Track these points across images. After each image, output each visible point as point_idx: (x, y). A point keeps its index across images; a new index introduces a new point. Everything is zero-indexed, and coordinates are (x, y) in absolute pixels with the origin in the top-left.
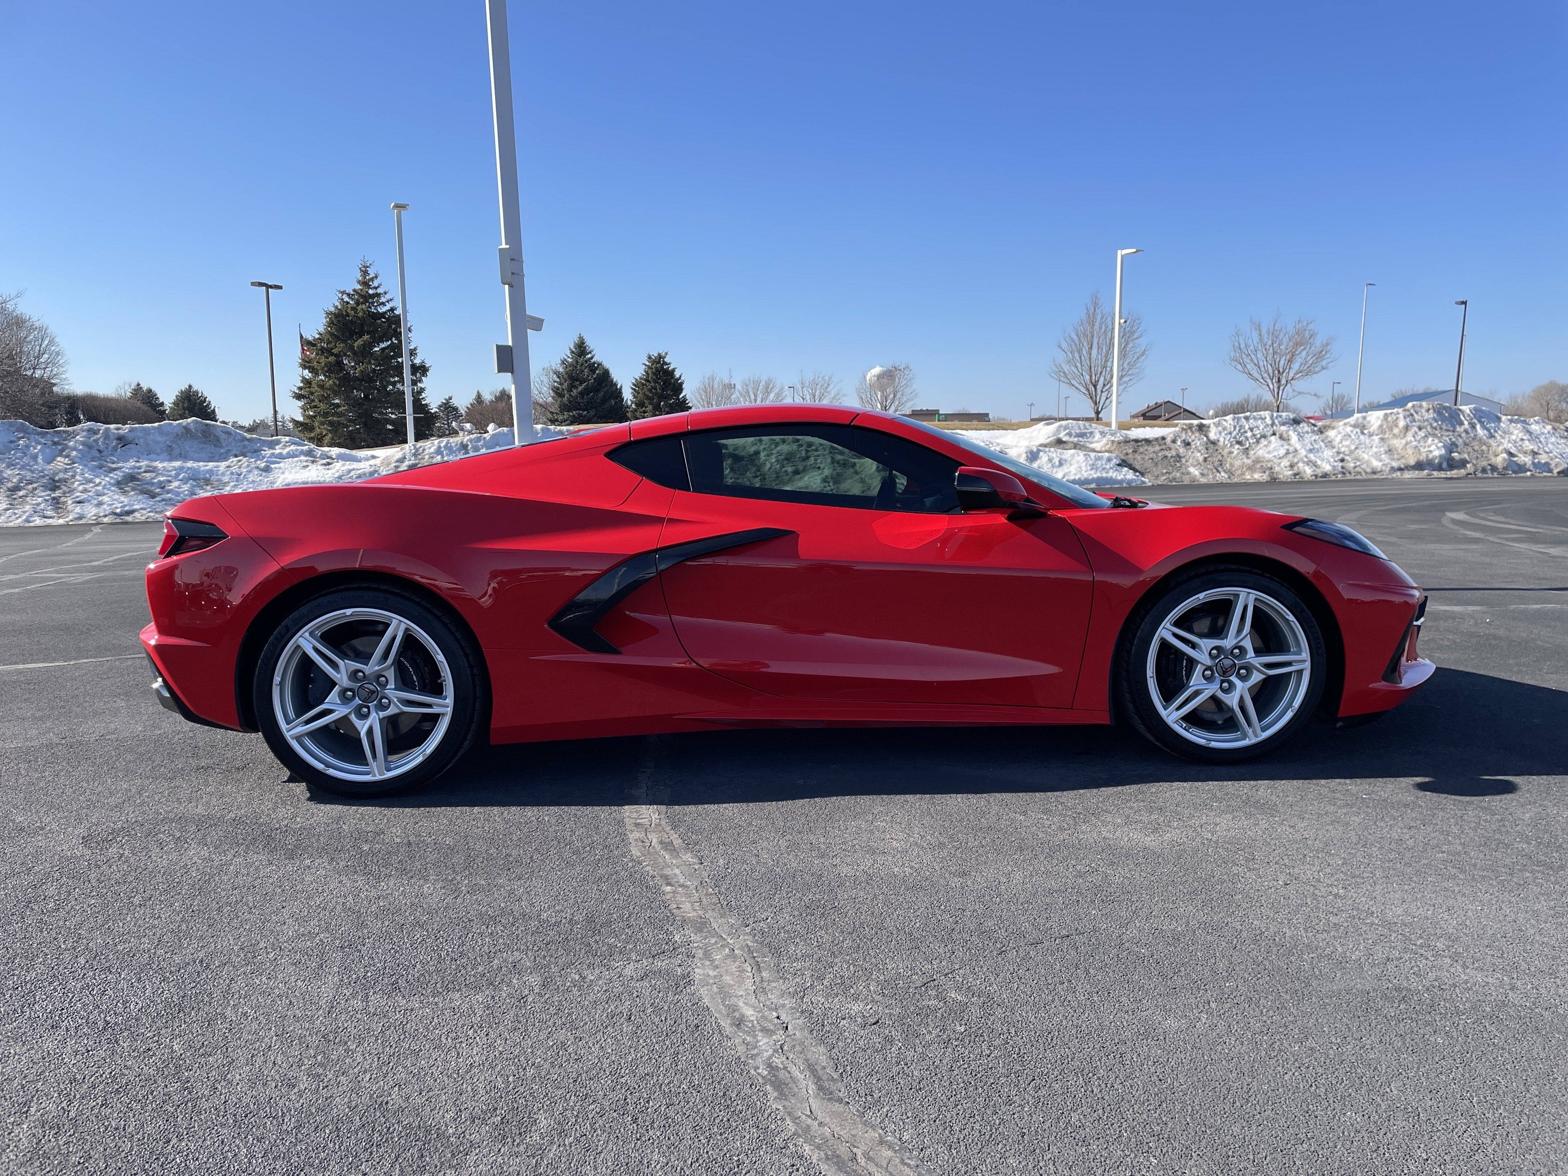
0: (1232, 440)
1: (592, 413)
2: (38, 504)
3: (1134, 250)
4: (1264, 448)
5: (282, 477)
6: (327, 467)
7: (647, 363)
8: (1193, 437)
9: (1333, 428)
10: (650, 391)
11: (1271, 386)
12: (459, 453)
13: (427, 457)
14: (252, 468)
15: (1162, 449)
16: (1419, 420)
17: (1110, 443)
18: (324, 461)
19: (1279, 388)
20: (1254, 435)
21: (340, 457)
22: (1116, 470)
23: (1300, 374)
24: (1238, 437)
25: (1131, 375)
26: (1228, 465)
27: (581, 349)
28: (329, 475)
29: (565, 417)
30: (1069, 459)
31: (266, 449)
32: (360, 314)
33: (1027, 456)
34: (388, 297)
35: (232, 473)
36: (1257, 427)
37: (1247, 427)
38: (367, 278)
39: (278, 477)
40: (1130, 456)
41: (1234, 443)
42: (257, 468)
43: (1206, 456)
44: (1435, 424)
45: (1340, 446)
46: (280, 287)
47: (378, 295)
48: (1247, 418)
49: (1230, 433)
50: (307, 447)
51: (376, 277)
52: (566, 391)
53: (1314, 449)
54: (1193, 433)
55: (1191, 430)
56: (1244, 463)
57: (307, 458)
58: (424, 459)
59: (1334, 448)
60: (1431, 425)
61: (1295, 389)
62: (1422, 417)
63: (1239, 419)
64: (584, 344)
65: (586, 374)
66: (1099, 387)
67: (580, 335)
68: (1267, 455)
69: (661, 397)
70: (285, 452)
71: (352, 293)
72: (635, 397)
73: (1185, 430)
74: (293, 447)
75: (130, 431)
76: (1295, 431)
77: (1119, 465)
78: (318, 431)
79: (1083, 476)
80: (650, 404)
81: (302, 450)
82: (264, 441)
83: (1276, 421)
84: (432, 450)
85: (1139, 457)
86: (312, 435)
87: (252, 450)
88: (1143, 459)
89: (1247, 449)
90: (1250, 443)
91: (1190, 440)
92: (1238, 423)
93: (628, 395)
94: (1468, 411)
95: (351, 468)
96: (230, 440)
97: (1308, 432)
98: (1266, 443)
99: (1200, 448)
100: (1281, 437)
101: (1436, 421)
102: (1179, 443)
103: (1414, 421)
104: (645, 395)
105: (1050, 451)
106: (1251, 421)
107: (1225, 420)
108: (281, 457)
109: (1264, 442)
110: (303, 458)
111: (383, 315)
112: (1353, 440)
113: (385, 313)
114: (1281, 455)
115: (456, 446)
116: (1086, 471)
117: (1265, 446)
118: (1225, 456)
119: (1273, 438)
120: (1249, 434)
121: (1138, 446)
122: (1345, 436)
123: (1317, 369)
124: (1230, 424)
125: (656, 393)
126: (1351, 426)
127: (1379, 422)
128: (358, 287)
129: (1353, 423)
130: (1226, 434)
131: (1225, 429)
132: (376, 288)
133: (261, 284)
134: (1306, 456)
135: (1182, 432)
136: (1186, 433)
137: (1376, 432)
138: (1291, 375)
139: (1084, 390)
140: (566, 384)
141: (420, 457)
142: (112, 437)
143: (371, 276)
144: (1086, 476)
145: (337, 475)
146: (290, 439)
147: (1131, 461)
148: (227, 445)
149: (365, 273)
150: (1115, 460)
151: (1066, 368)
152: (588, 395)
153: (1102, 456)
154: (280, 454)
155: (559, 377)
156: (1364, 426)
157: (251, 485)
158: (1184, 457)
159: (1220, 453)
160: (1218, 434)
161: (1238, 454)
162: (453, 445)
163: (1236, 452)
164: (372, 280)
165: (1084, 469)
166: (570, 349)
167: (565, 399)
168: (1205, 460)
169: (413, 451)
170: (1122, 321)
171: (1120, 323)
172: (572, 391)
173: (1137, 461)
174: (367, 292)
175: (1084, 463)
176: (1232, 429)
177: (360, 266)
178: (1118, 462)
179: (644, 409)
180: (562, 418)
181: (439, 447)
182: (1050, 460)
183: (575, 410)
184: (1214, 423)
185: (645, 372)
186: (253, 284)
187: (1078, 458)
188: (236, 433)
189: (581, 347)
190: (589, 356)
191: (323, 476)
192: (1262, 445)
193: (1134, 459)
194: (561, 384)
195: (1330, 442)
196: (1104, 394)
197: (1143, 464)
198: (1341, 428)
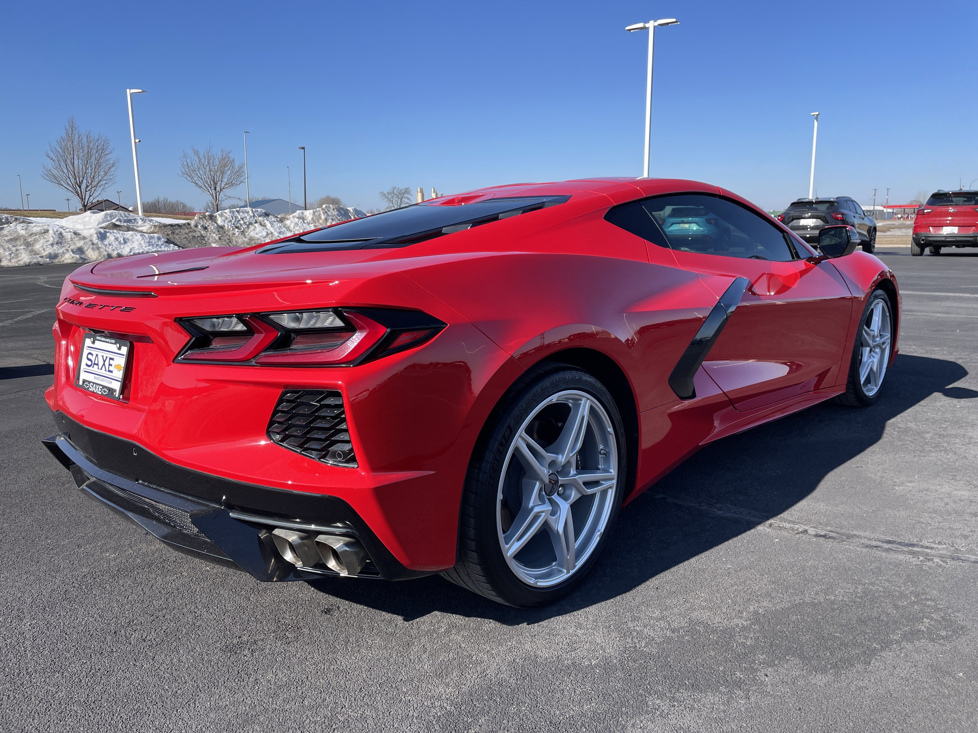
0: (232, 226)
3: (141, 91)
4: (253, 231)
8: (208, 223)
9: (288, 219)
11: (211, 192)
15: (190, 232)
16: (331, 216)
17: (153, 227)
19: (216, 193)
20: (245, 223)
22: (166, 246)
23: (228, 185)
24: (235, 224)
25: (106, 180)
26: (234, 242)
30: (131, 238)
33: (98, 236)
36: (245, 217)
37: (239, 218)
40: (171, 236)
41: (234, 227)
43: (219, 236)
44: (339, 218)
45: (294, 230)
48: (238, 212)
49: (231, 221)
53: (281, 232)
54: (207, 220)
55: (205, 219)
56: (244, 241)
59: (291, 231)
60: (337, 218)
61: (226, 194)
62: (332, 213)
63: (233, 212)
66: (83, 186)
68: (256, 236)
73: (201, 218)
76: (268, 220)
77: (166, 242)
79: (145, 250)
83: (255, 214)
85: (177, 237)
88: (180, 238)
89: (243, 231)
90: (243, 228)
91: (207, 226)
92: (233, 214)
94: (352, 211)
97: (274, 221)
98: (253, 228)
99: (214, 231)
100: (261, 224)
101: (339, 216)
102: (199, 227)
103: (328, 216)
105: (114, 232)
106: (241, 214)
107: (225, 213)
109: (252, 227)
112: (300, 226)
114: (264, 236)
116: (146, 247)
117: (253, 230)
118: (231, 236)
119: (256, 225)
120: (242, 222)
121: (174, 229)
122: (295, 224)
123: (238, 183)
124: (229, 216)
126: (297, 218)
127: (311, 216)
129: (297, 216)
130: (228, 222)
131: (226, 218)
134: (278, 236)
135: (200, 220)
136: (203, 221)
137: (311, 222)
138: (223, 185)
139: (71, 189)
144: (147, 250)
147: (173, 240)
150: (163, 239)
151: (55, 172)
153: (154, 236)
156: (303, 218)
158: (206, 237)
159: (227, 234)
160: (223, 221)
161: (239, 235)
163: (237, 234)
165: (144, 245)
168: (220, 238)
170: (137, 141)
171: (135, 142)
173: (177, 239)
175: (143, 241)
176: (231, 219)
178: (165, 240)
182: (117, 239)
184: (219, 214)
187: (137, 238)
192: (251, 229)
193: (174, 238)
195: (288, 227)
196: (88, 193)
197: (181, 242)
198: (292, 219)
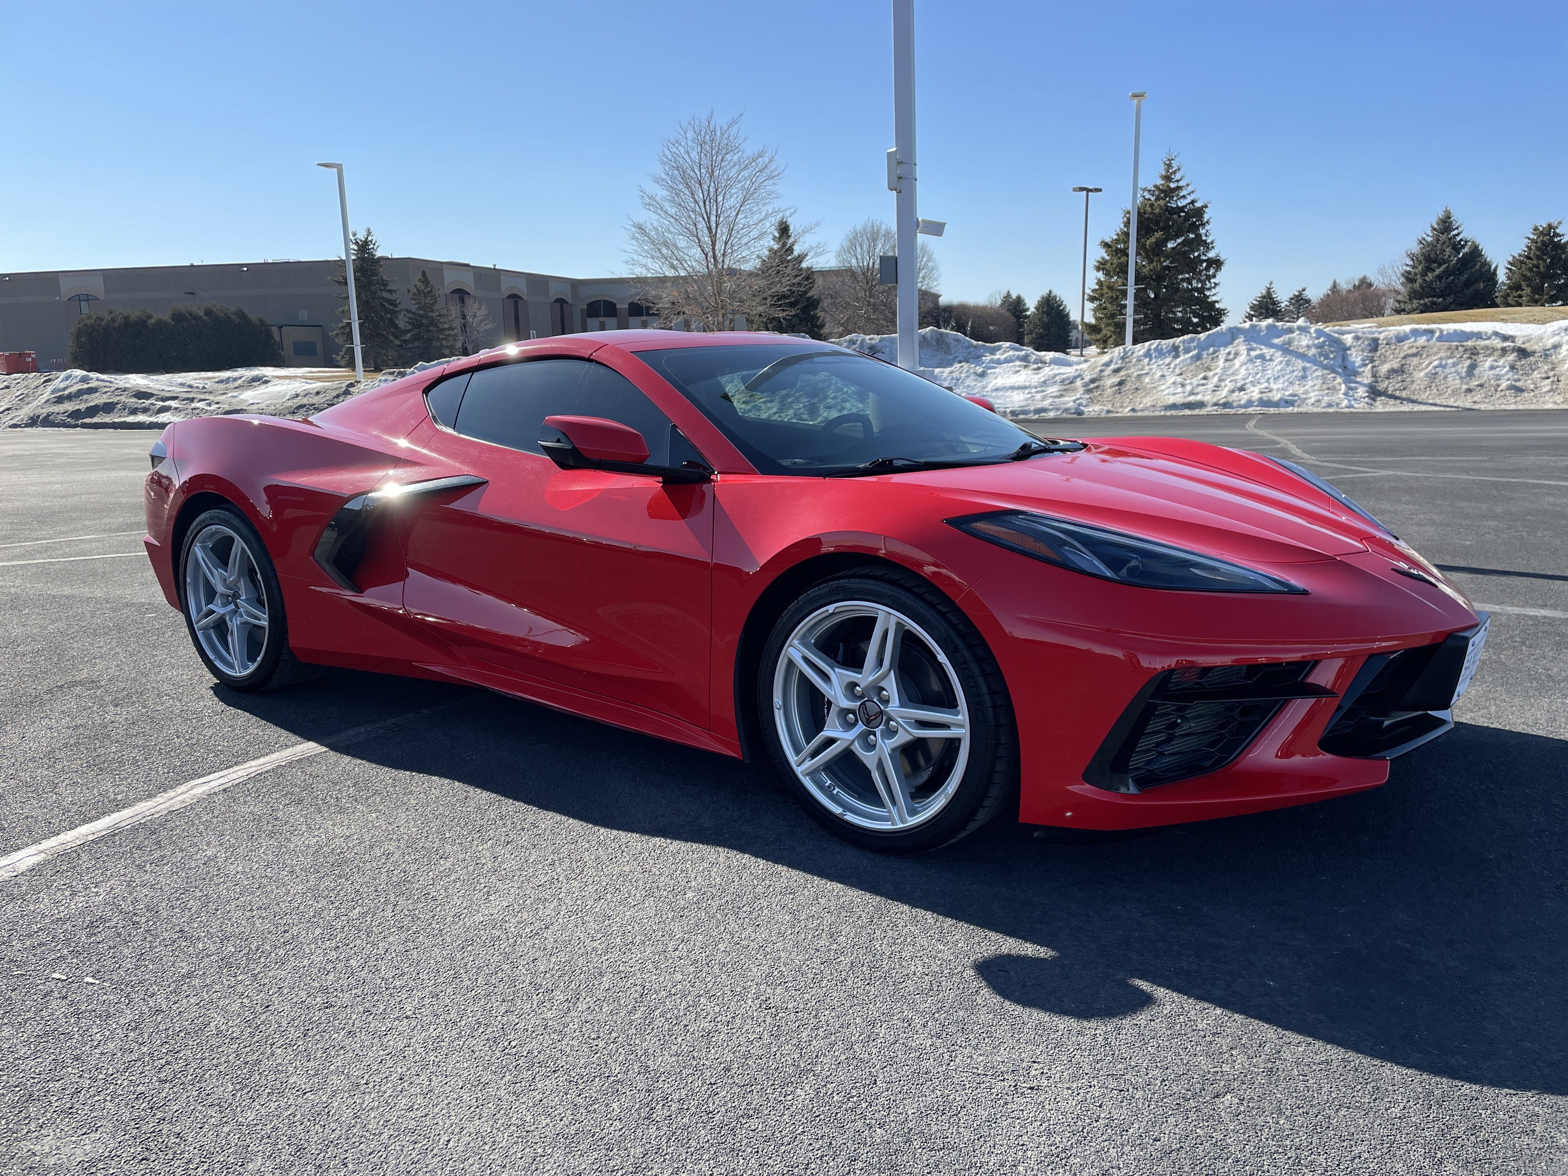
1: (1450, 299)
2: (799, 409)
5: (994, 381)
6: (1037, 372)
7: (1532, 236)
10: (1531, 270)
12: (1169, 355)
13: (1134, 360)
14: (970, 374)
18: (1036, 366)
21: (1055, 362)
27: (1446, 225)
28: (1035, 380)
29: (1414, 306)
31: (988, 354)
32: (1157, 211)
34: (1190, 189)
35: (952, 379)
38: (1171, 171)
39: (991, 382)
42: (975, 373)
46: (1099, 190)
47: (1179, 188)
50: (1024, 352)
51: (1179, 169)
52: (1418, 276)
57: (1021, 363)
58: (1130, 362)
64: (1450, 218)
65: (1447, 253)
67: (1446, 208)
69: (1544, 277)
70: (1003, 357)
71: (1153, 189)
72: (1509, 278)
74: (1011, 353)
75: (880, 341)
78: (1104, 332)
80: (1528, 286)
81: (1019, 355)
82: (988, 347)
84: (1141, 353)
86: (1099, 337)
87: (976, 356)
93: (1502, 277)
95: (1057, 372)
96: (959, 347)
104: (1522, 275)
108: (999, 362)
110: (1018, 363)
111: (1182, 209)
113: (1185, 206)
115: (1167, 348)
125: (1539, 273)
128: (1160, 182)
132: (1178, 181)
133: (1081, 189)
140: (1420, 268)
141: (1127, 360)
142: (866, 347)
143: (1174, 169)
145: (1042, 380)
146: (1010, 345)
148: (955, 352)
149: (1169, 166)
152: (1447, 278)
154: (999, 359)
155: (1413, 260)
157: (965, 390)
162: (1164, 347)
164: (1175, 172)
166: (1432, 226)
167: (1417, 286)
169: (1122, 354)
172: (1427, 275)
174: (1168, 186)
177: (1165, 159)
179: (1519, 292)
180: (1410, 307)
181: (1149, 350)
183: (1428, 297)
185: (1528, 247)
186: (1075, 190)
188: (965, 340)
189: (1445, 223)
190: (1456, 232)
191: (1030, 381)
194: (1414, 267)
